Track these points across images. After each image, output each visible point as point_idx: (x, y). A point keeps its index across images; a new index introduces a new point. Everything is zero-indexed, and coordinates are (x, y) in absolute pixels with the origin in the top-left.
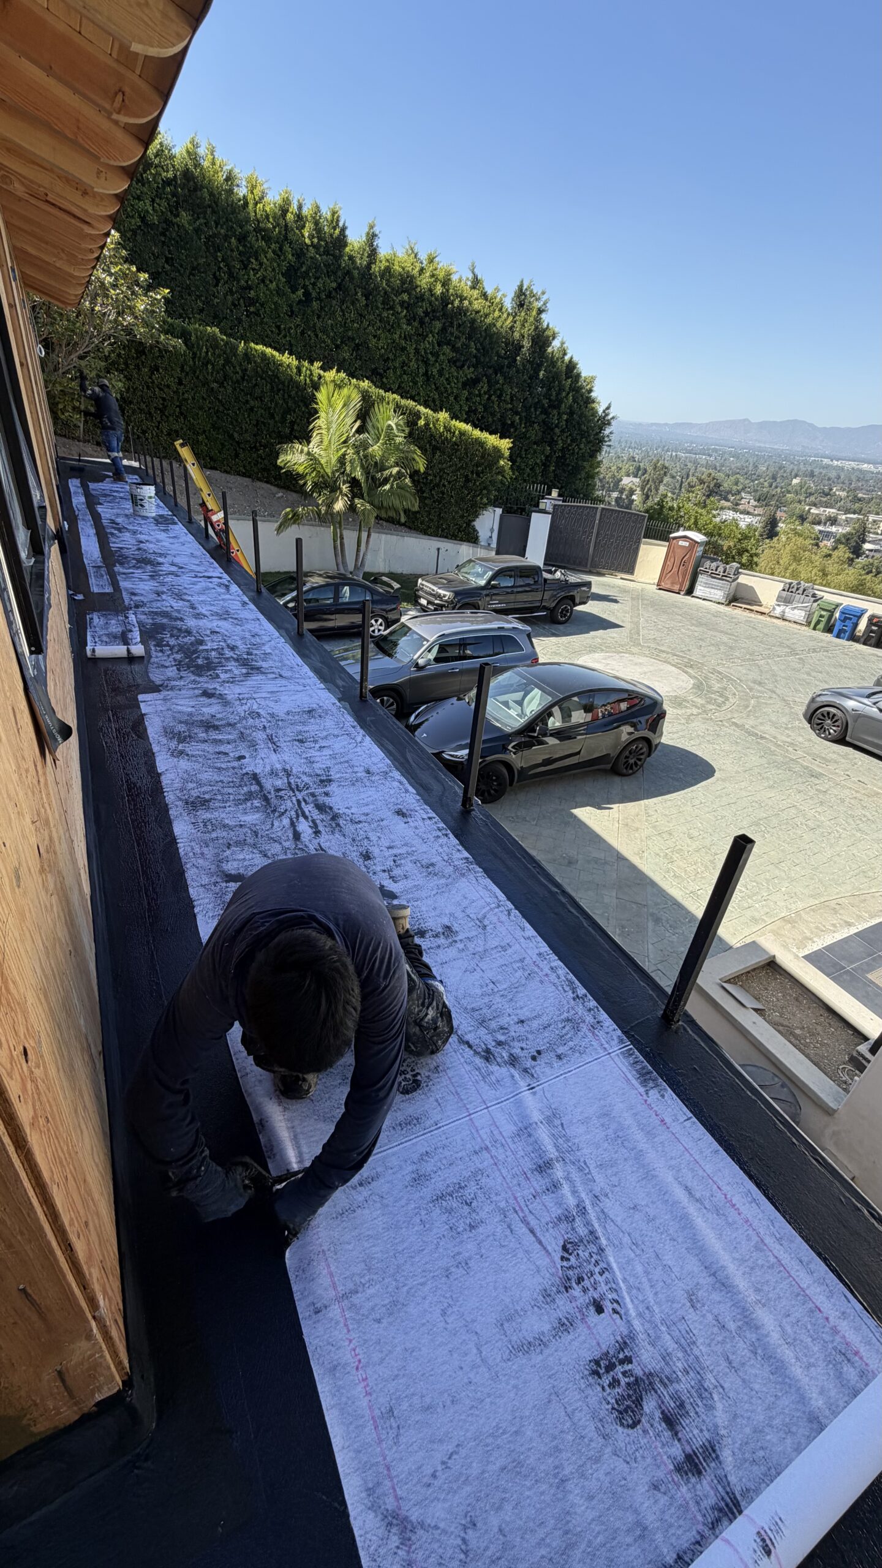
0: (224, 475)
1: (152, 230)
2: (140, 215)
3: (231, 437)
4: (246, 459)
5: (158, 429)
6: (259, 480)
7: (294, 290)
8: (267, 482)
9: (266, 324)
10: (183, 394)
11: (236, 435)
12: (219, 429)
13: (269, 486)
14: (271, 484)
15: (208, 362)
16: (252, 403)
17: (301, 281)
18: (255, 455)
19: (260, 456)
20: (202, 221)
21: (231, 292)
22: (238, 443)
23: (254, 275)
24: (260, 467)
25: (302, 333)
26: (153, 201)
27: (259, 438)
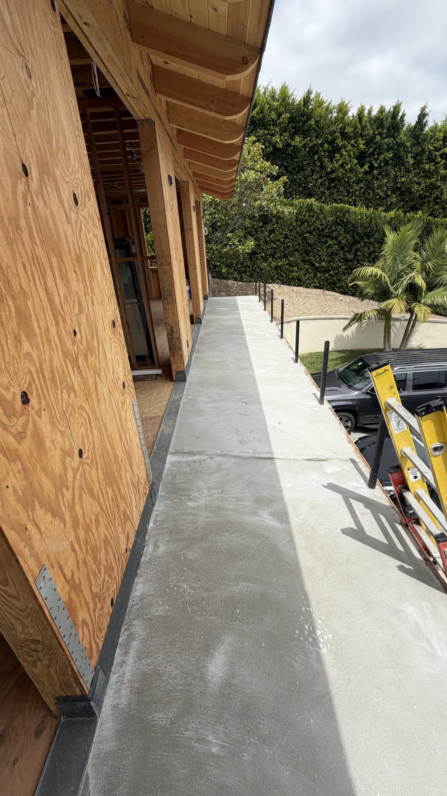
0: (305, 289)
1: (278, 152)
2: (272, 145)
3: (313, 265)
4: (321, 278)
5: (270, 267)
6: (328, 290)
7: (362, 166)
8: (333, 291)
9: (340, 191)
10: (287, 243)
11: (317, 264)
12: (306, 261)
13: (333, 293)
14: (336, 292)
15: (305, 221)
16: (330, 242)
17: (368, 159)
18: (327, 275)
19: (331, 275)
20: (308, 138)
21: (321, 177)
22: (317, 268)
23: (336, 163)
24: (329, 282)
25: (364, 192)
26: (281, 135)
27: (331, 264)
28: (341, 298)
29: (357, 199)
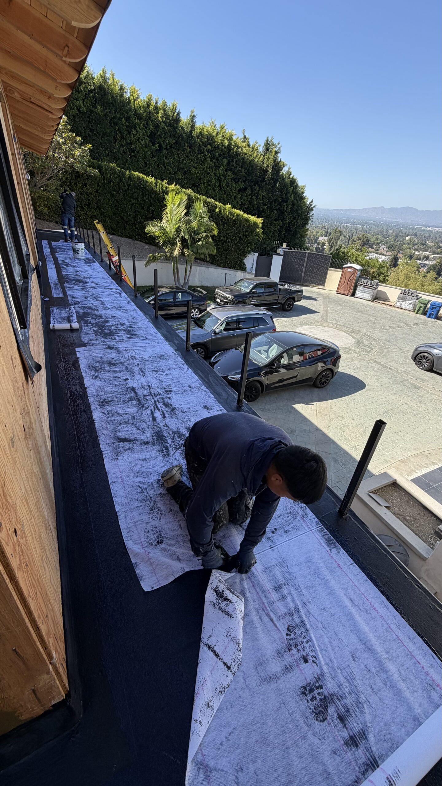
0: (119, 238)
1: (83, 115)
2: (77, 108)
3: (122, 218)
4: (130, 230)
5: (86, 215)
6: (136, 240)
7: (154, 144)
8: (140, 241)
9: (140, 161)
10: (99, 197)
11: (125, 217)
12: (116, 214)
13: (141, 243)
14: (142, 242)
15: (111, 181)
16: (133, 201)
17: (157, 140)
18: (134, 228)
19: (136, 228)
20: (108, 110)
21: (122, 146)
22: (126, 221)
23: (134, 137)
24: (136, 233)
25: (158, 166)
26: (84, 101)
27: (136, 219)
28: (147, 247)
29: (153, 170)
